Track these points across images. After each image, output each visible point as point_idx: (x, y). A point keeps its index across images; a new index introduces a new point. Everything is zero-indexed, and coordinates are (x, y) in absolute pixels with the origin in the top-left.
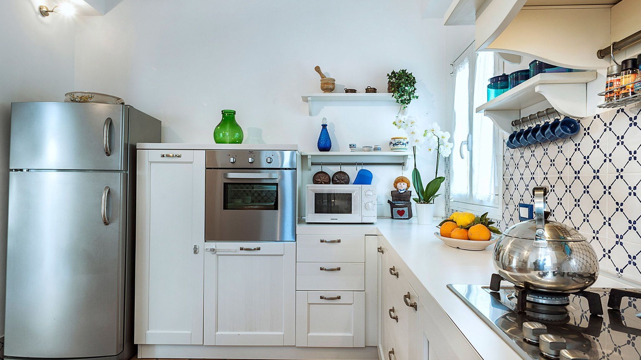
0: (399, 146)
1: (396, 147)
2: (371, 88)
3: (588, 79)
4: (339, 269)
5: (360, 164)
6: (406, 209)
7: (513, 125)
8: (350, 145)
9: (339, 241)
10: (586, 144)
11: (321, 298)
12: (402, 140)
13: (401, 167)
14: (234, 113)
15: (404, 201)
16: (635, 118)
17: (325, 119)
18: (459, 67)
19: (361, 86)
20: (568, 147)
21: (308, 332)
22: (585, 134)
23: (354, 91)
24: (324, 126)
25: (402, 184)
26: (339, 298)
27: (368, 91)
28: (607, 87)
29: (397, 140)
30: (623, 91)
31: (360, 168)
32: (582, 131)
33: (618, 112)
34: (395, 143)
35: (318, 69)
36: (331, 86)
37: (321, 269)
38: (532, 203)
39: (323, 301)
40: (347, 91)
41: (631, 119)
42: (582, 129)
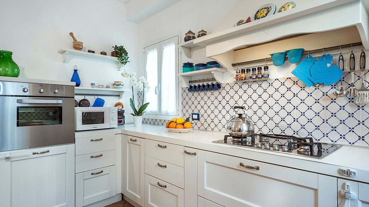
0: (120, 86)
1: (118, 86)
2: (105, 52)
3: (224, 71)
4: (101, 155)
5: (96, 95)
6: (123, 119)
7: (190, 82)
8: (92, 84)
9: (102, 139)
10: (224, 93)
11: (92, 174)
12: (121, 83)
13: (118, 97)
14: (11, 53)
15: (120, 115)
16: (241, 86)
17: (76, 66)
18: (150, 51)
19: (98, 50)
20: (216, 93)
21: (84, 197)
22: (223, 89)
23: (93, 52)
24: (76, 71)
25: (119, 106)
26: (102, 172)
27: (102, 53)
28: (236, 76)
29: (119, 83)
30: (242, 78)
31: (96, 97)
32: (222, 88)
33: (235, 83)
34: (117, 84)
35: (71, 34)
36: (81, 47)
37: (92, 157)
38: (199, 113)
39: (93, 176)
40: (89, 51)
41: (240, 86)
42: (222, 87)
